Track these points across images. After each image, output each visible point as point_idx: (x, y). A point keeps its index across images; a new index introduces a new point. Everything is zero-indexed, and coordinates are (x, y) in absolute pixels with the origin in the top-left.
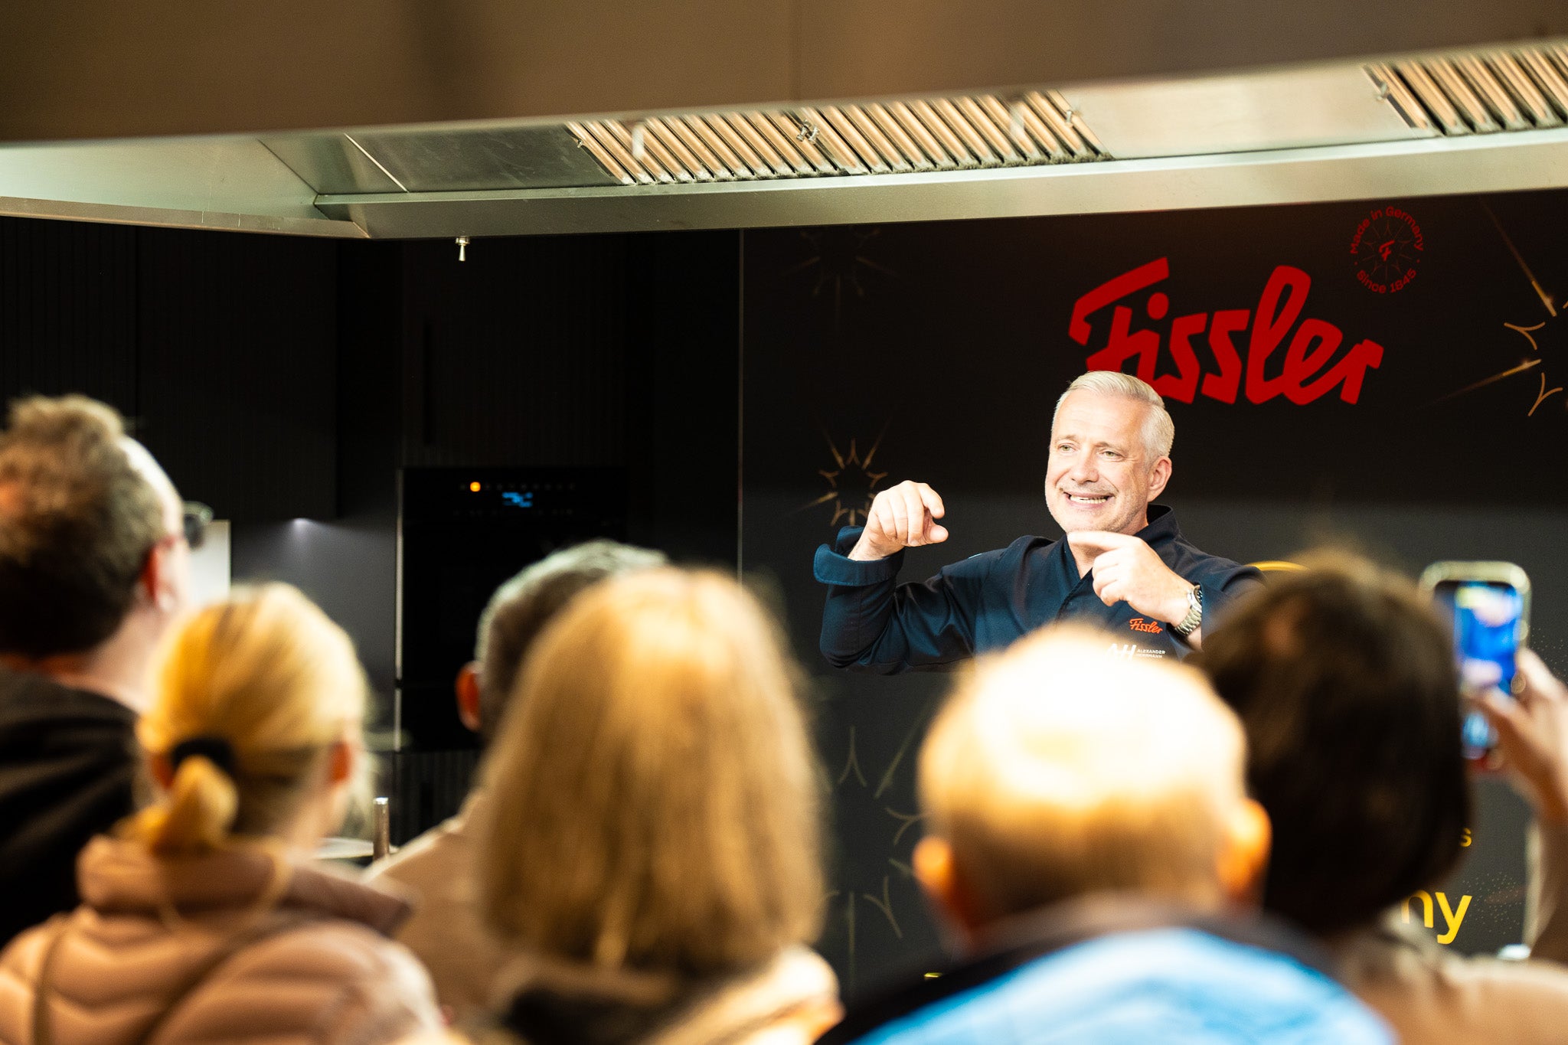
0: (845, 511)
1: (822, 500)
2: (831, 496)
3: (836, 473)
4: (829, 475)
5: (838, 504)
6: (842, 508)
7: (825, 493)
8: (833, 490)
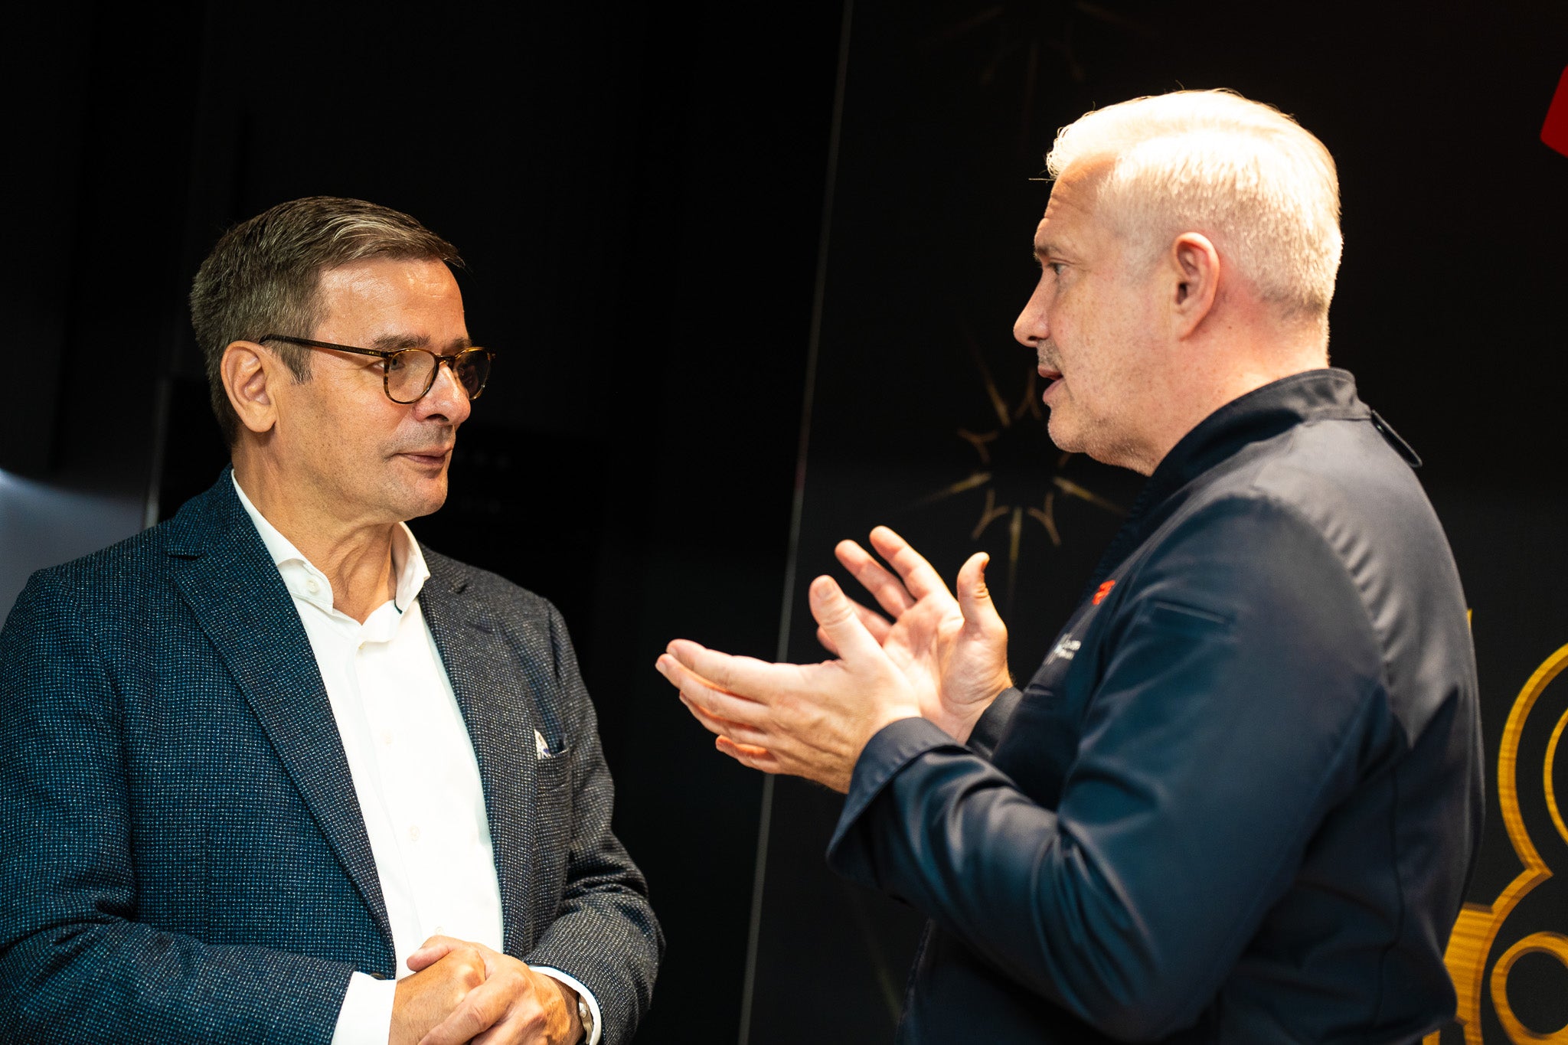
0: (1002, 511)
1: (959, 487)
2: (976, 480)
3: (991, 436)
4: (976, 440)
5: (991, 496)
6: (996, 505)
7: (965, 475)
8: (982, 469)
